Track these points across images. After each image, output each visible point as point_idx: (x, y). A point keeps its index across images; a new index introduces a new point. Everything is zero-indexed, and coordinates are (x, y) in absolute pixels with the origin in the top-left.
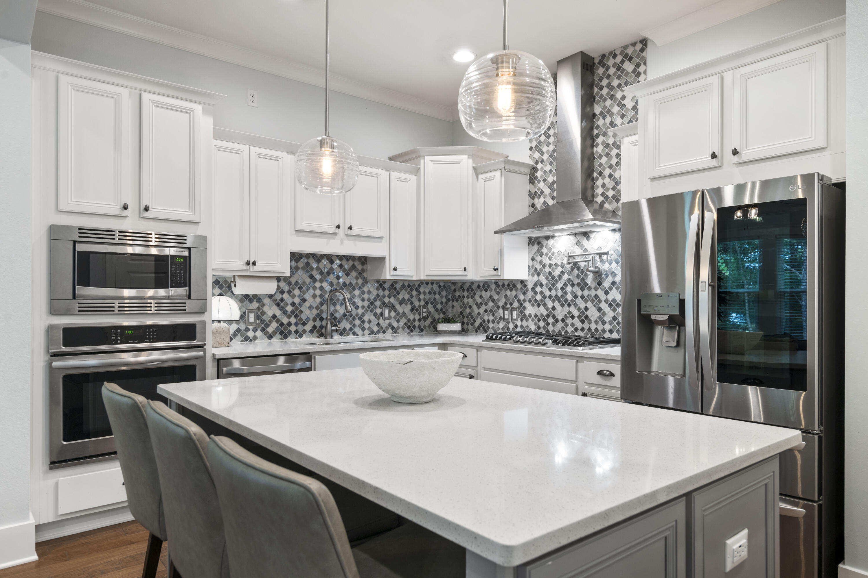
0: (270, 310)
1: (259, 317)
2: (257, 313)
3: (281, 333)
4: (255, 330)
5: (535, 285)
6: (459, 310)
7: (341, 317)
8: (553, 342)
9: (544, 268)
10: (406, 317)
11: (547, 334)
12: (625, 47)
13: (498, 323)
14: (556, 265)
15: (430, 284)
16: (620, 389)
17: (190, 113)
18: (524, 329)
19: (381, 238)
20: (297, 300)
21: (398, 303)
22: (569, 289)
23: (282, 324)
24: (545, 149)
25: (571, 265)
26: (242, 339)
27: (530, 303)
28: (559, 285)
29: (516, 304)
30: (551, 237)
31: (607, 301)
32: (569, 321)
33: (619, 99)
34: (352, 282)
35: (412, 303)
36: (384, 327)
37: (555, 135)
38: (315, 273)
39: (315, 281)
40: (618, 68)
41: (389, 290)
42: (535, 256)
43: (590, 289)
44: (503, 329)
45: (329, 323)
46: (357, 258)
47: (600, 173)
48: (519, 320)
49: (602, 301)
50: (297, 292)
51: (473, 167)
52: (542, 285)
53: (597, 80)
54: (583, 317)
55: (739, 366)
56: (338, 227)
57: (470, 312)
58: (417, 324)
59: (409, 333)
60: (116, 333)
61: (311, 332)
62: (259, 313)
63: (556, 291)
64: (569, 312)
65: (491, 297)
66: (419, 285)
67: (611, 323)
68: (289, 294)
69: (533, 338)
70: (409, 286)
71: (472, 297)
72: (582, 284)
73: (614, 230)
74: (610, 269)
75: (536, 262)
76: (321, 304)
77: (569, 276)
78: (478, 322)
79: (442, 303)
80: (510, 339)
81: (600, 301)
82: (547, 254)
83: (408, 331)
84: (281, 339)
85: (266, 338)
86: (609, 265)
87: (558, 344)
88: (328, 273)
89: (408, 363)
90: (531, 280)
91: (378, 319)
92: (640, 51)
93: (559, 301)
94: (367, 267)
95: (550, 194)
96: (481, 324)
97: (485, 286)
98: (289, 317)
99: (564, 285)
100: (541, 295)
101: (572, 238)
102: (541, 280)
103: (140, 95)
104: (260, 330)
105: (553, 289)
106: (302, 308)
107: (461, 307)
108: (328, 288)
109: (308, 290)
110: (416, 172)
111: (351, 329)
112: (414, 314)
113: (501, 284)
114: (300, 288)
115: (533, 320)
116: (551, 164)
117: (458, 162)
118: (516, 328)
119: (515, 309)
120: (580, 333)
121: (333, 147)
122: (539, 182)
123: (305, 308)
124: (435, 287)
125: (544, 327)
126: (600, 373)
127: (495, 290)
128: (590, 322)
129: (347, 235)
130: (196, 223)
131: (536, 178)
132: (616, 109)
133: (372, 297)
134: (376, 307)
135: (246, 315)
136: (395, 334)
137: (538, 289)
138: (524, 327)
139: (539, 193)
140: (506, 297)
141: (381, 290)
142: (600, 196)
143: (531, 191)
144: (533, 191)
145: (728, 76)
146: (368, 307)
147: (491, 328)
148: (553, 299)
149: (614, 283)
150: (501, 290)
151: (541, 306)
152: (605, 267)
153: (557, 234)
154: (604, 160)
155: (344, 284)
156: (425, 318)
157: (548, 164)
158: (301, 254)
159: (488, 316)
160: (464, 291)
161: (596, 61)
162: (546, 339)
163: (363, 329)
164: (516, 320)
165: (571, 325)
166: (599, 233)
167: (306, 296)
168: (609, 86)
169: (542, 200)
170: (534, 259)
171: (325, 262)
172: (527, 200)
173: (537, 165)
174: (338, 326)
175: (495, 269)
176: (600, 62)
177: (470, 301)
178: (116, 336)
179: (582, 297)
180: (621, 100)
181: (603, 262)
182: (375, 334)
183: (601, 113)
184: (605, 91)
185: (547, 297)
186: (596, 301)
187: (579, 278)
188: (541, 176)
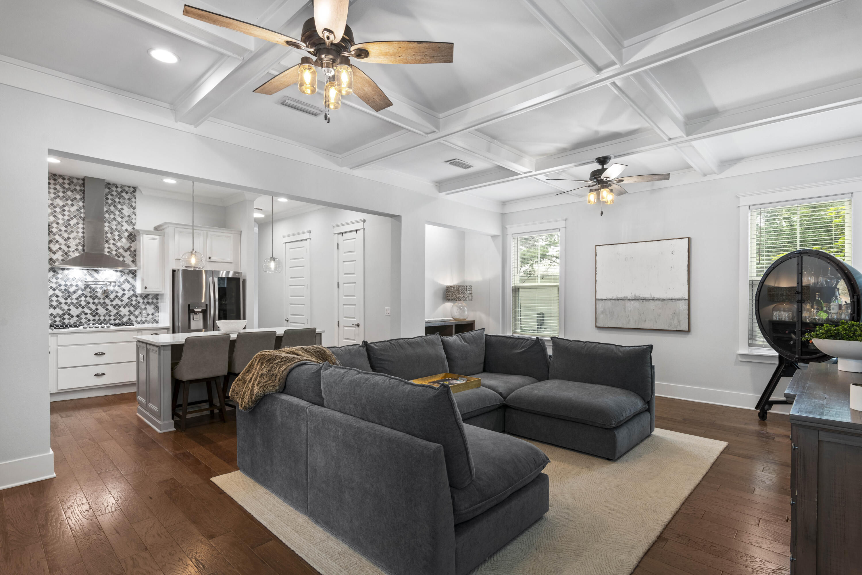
5: (51, 296)
9: (60, 286)
12: (123, 186)
14: (72, 285)
22: (83, 299)
25: (84, 286)
28: (75, 296)
30: (65, 269)
31: (112, 305)
32: (83, 316)
33: (120, 209)
40: (119, 194)
43: (99, 299)
47: (107, 241)
52: (57, 296)
54: (94, 314)
63: (71, 300)
64: (83, 312)
67: (115, 316)
72: (93, 297)
73: (117, 271)
74: (114, 290)
81: (107, 305)
82: (62, 279)
86: (113, 288)
92: (132, 191)
93: (74, 306)
99: (78, 296)
100: (57, 302)
101: (85, 272)
102: (57, 293)
105: (69, 299)
122: (55, 235)
125: (60, 321)
128: (100, 316)
132: (117, 213)
137: (54, 299)
148: (69, 305)
149: (117, 296)
151: (57, 309)
152: (111, 288)
153: (70, 268)
166: (106, 271)
168: (113, 200)
169: (57, 246)
179: (94, 303)
181: (110, 286)
183: (107, 211)
184: (110, 201)
185: (63, 303)
186: (104, 305)
187: (91, 293)
188: (57, 232)
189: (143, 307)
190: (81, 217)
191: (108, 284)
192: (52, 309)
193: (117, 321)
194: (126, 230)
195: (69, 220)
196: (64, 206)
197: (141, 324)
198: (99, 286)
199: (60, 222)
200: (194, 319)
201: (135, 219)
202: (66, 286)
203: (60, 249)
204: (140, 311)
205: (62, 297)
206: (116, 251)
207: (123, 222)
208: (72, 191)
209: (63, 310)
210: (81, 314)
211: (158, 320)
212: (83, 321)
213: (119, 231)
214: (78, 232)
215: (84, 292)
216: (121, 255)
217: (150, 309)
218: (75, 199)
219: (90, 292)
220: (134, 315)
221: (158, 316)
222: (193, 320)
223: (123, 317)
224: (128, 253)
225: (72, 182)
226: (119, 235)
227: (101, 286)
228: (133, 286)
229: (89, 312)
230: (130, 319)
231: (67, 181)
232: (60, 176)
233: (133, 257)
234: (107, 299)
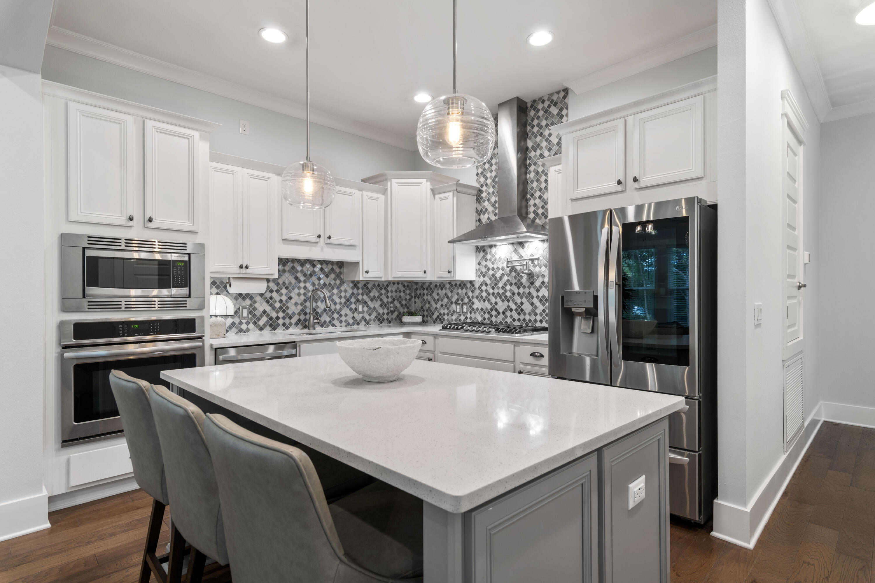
0: (261, 306)
1: (252, 313)
2: (249, 309)
3: (271, 326)
4: (248, 323)
5: (482, 285)
6: (420, 305)
7: (322, 312)
8: (496, 331)
9: (488, 271)
10: (377, 311)
11: (491, 324)
12: (551, 95)
13: (452, 315)
14: (498, 268)
15: (396, 285)
16: (548, 367)
17: (189, 139)
18: (473, 320)
19: (355, 246)
20: (284, 298)
21: (369, 300)
22: (508, 287)
23: (271, 318)
24: (488, 175)
25: (510, 268)
26: (236, 331)
27: (477, 299)
28: (500, 285)
29: (466, 300)
30: (493, 246)
31: (538, 297)
32: (508, 313)
33: (547, 136)
34: (331, 282)
35: (381, 300)
36: (358, 320)
37: (496, 163)
38: (299, 275)
39: (300, 281)
40: (546, 111)
41: (362, 289)
42: (481, 261)
43: (524, 287)
44: (456, 320)
45: (312, 316)
46: (335, 263)
47: (532, 195)
48: (468, 313)
49: (534, 297)
50: (284, 291)
51: (431, 189)
52: (486, 285)
53: (529, 121)
54: (519, 310)
55: (639, 347)
56: (319, 237)
57: (429, 307)
58: (385, 317)
59: (379, 324)
60: (123, 327)
61: (296, 324)
62: (251, 309)
63: (498, 289)
64: (508, 306)
65: (446, 294)
66: (387, 284)
67: (541, 315)
68: (277, 293)
69: (479, 327)
70: (379, 285)
71: (431, 295)
72: (519, 284)
73: (543, 241)
74: (540, 272)
75: (482, 266)
76: (305, 301)
77: (508, 277)
78: (436, 314)
79: (406, 299)
80: (461, 328)
81: (533, 297)
82: (490, 260)
83: (378, 323)
84: (271, 330)
85: (258, 330)
86: (539, 269)
87: (499, 332)
88: (311, 275)
89: (377, 349)
90: (478, 281)
91: (353, 313)
92: (563, 98)
93: (501, 297)
94: (344, 271)
95: (493, 212)
96: (438, 317)
97: (441, 285)
98: (277, 312)
99: (504, 284)
100: (486, 293)
101: (510, 247)
102: (486, 280)
103: (144, 121)
104: (252, 323)
105: (496, 288)
106: (289, 305)
107: (421, 303)
108: (310, 288)
109: (293, 289)
110: (384, 192)
111: (330, 322)
112: (383, 309)
113: (454, 284)
114: (287, 288)
115: (479, 313)
116: (493, 187)
117: (418, 184)
118: (466, 319)
119: (465, 304)
120: (517, 323)
121: (313, 170)
122: (484, 201)
123: (291, 304)
124: (400, 286)
125: (489, 319)
126: (533, 355)
127: (449, 289)
128: (525, 314)
129: (327, 244)
130: (195, 233)
131: (482, 198)
132: (544, 144)
133: (348, 295)
134: (351, 303)
135: (240, 311)
136: (367, 326)
137: (484, 288)
138: (473, 318)
139: (484, 210)
140: (458, 294)
141: (355, 289)
142: (532, 213)
143: (478, 209)
144: (479, 209)
145: (630, 120)
146: (345, 303)
147: (446, 319)
148: (496, 296)
149: (543, 283)
150: (454, 289)
151: (486, 302)
152: (536, 270)
153: (498, 244)
154: (535, 184)
155: (325, 284)
156: (392, 312)
157: (491, 187)
158: (287, 259)
159: (444, 310)
160: (424, 289)
161: (529, 105)
162: (490, 328)
163: (341, 322)
164: (466, 313)
165: (510, 317)
166: (532, 243)
167: (292, 295)
168: (539, 125)
169: (486, 216)
170: (480, 263)
171: (308, 266)
172: (474, 216)
173: (482, 188)
174: (319, 319)
175: (449, 272)
176: (532, 106)
177: (429, 297)
178: (123, 330)
179: (519, 294)
180: (548, 137)
181: (535, 266)
182: (351, 326)
185: (491, 294)
186: (530, 297)
187: (516, 279)
188: (486, 197)
191: (529, 262)
192: (482, 302)
195: (496, 177)
196: (492, 158)
199: (489, 182)
202: (493, 270)
203: (488, 219)
205: (490, 284)
210: (506, 310)
215: (510, 278)
219: (515, 277)
229: (514, 307)
234: (532, 287)
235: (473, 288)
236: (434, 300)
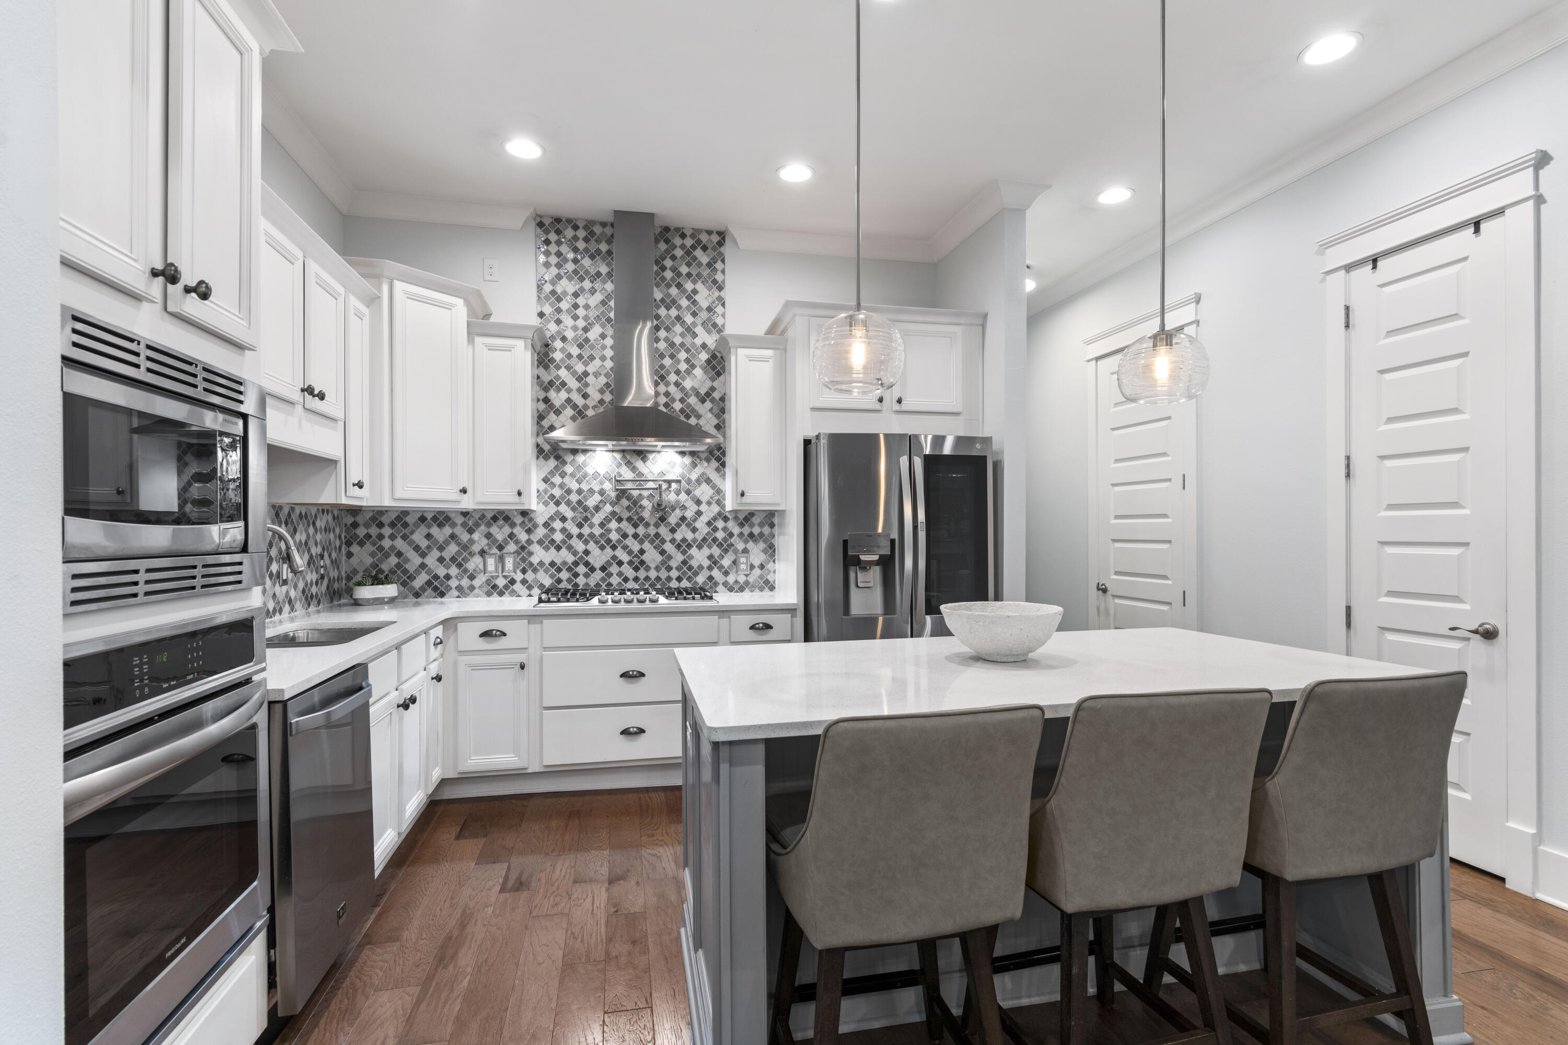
5: (552, 518)
6: (369, 561)
9: (568, 495)
10: (304, 579)
12: (699, 231)
13: (472, 578)
14: (591, 491)
22: (613, 525)
24: (568, 322)
25: (617, 492)
27: (540, 545)
28: (597, 519)
29: (511, 548)
30: (580, 451)
31: (673, 541)
32: (614, 569)
33: (690, 292)
35: (309, 550)
36: (281, 600)
40: (688, 253)
41: (286, 524)
42: (550, 476)
43: (647, 525)
44: (482, 587)
48: (517, 571)
49: (666, 541)
51: (467, 321)
52: (563, 519)
53: (657, 256)
54: (636, 563)
56: (304, 391)
57: (400, 563)
58: (314, 589)
59: (306, 608)
63: (591, 527)
64: (614, 557)
65: (453, 536)
66: (316, 513)
67: (678, 569)
70: (306, 515)
71: (404, 537)
72: (635, 520)
73: (683, 453)
74: (678, 502)
75: (552, 486)
77: (613, 507)
78: (422, 579)
81: (663, 541)
82: (572, 475)
83: (306, 605)
86: (676, 496)
90: (543, 511)
91: (274, 584)
92: (716, 243)
93: (596, 542)
95: (580, 390)
96: (429, 583)
97: (439, 518)
99: (604, 519)
100: (563, 534)
101: (618, 456)
102: (562, 511)
105: (585, 525)
107: (374, 555)
110: (374, 303)
112: (312, 572)
113: (475, 516)
115: (546, 571)
117: (445, 306)
118: (512, 584)
119: (509, 555)
122: (558, 367)
124: (330, 518)
125: (569, 580)
127: (463, 525)
128: (648, 569)
129: (310, 410)
131: (552, 360)
132: (684, 303)
134: (272, 559)
137: (557, 525)
139: (557, 383)
140: (489, 536)
143: (543, 378)
148: (586, 540)
149: (683, 519)
150: (477, 526)
151: (563, 550)
152: (671, 497)
154: (667, 361)
156: (322, 578)
159: (447, 568)
160: (381, 525)
161: (656, 231)
164: (510, 572)
165: (617, 575)
166: (661, 454)
169: (563, 395)
170: (549, 480)
172: (534, 391)
173: (552, 341)
177: (400, 544)
179: (635, 536)
180: (691, 294)
181: (668, 491)
183: (662, 301)
184: (668, 274)
185: (575, 536)
186: (657, 541)
187: (629, 511)
188: (562, 360)
189: (740, 546)
190: (609, 320)
191: (664, 486)
192: (553, 550)
193: (685, 584)
194: (704, 346)
195: (586, 330)
196: (576, 295)
197: (737, 592)
198: (645, 493)
199: (570, 334)
200: (860, 585)
201: (723, 316)
202: (579, 494)
203: (569, 401)
204: (733, 558)
205: (573, 519)
206: (682, 400)
207: (697, 325)
208: (592, 257)
209: (575, 553)
210: (609, 564)
211: (774, 582)
212: (615, 580)
213: (688, 351)
214: (603, 358)
215: (617, 509)
216: (693, 410)
217: (757, 554)
218: (599, 274)
219: (628, 508)
220: (721, 568)
221: (774, 572)
222: (857, 586)
223: (696, 574)
224: (708, 405)
225: (592, 233)
226: (687, 361)
227: (651, 491)
228: (719, 491)
229: (625, 557)
230: (711, 578)
231: (581, 234)
232: (569, 221)
233: (717, 416)
234: (662, 525)
235: (530, 525)
236: (417, 548)
